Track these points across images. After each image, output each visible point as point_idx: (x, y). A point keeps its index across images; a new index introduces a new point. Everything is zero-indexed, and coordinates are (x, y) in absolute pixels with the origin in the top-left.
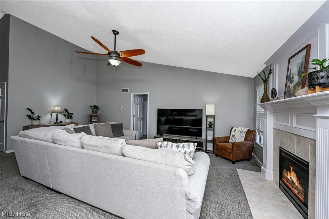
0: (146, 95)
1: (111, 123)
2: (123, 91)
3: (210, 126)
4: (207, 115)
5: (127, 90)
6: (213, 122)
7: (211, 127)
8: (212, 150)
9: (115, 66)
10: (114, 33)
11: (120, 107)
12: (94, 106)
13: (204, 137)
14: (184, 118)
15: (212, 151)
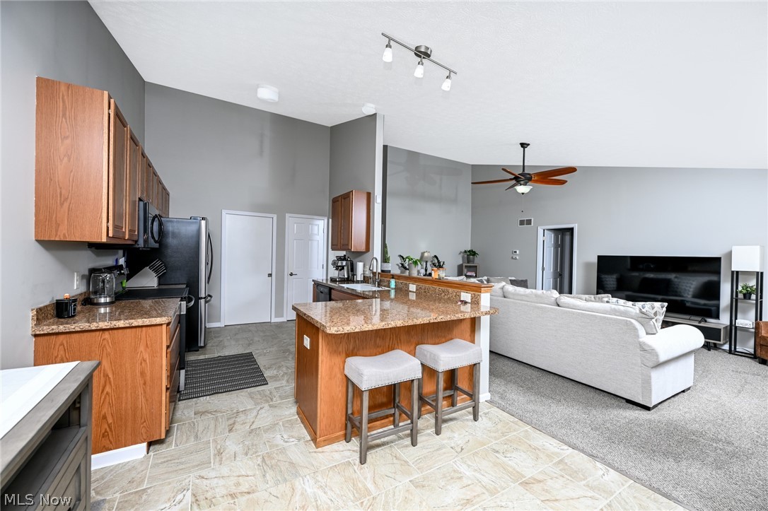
0: (571, 230)
1: (510, 278)
2: (522, 223)
3: (744, 295)
4: (733, 270)
5: (529, 222)
6: (755, 287)
7: (750, 299)
8: (753, 353)
9: (523, 194)
10: (522, 147)
11: (515, 252)
12: (469, 251)
13: (724, 320)
14: (676, 277)
15: (752, 355)
